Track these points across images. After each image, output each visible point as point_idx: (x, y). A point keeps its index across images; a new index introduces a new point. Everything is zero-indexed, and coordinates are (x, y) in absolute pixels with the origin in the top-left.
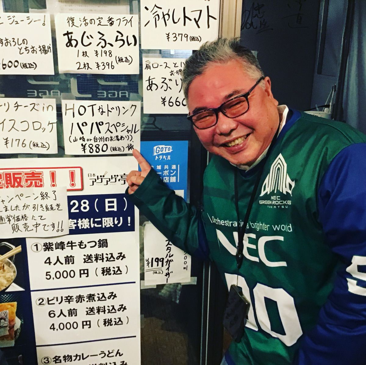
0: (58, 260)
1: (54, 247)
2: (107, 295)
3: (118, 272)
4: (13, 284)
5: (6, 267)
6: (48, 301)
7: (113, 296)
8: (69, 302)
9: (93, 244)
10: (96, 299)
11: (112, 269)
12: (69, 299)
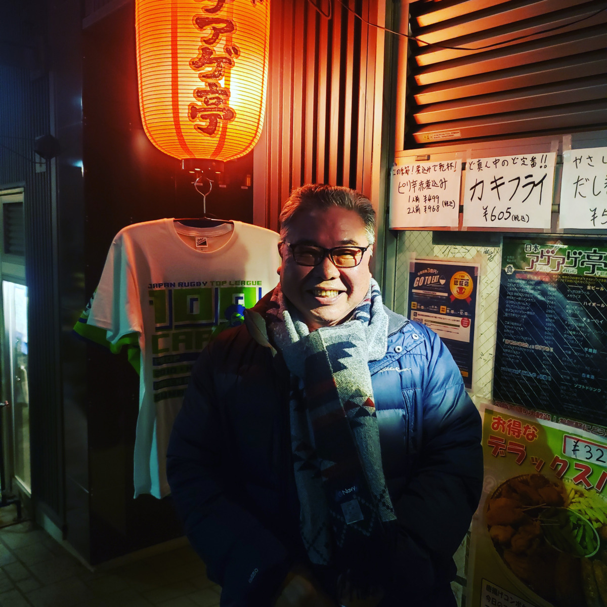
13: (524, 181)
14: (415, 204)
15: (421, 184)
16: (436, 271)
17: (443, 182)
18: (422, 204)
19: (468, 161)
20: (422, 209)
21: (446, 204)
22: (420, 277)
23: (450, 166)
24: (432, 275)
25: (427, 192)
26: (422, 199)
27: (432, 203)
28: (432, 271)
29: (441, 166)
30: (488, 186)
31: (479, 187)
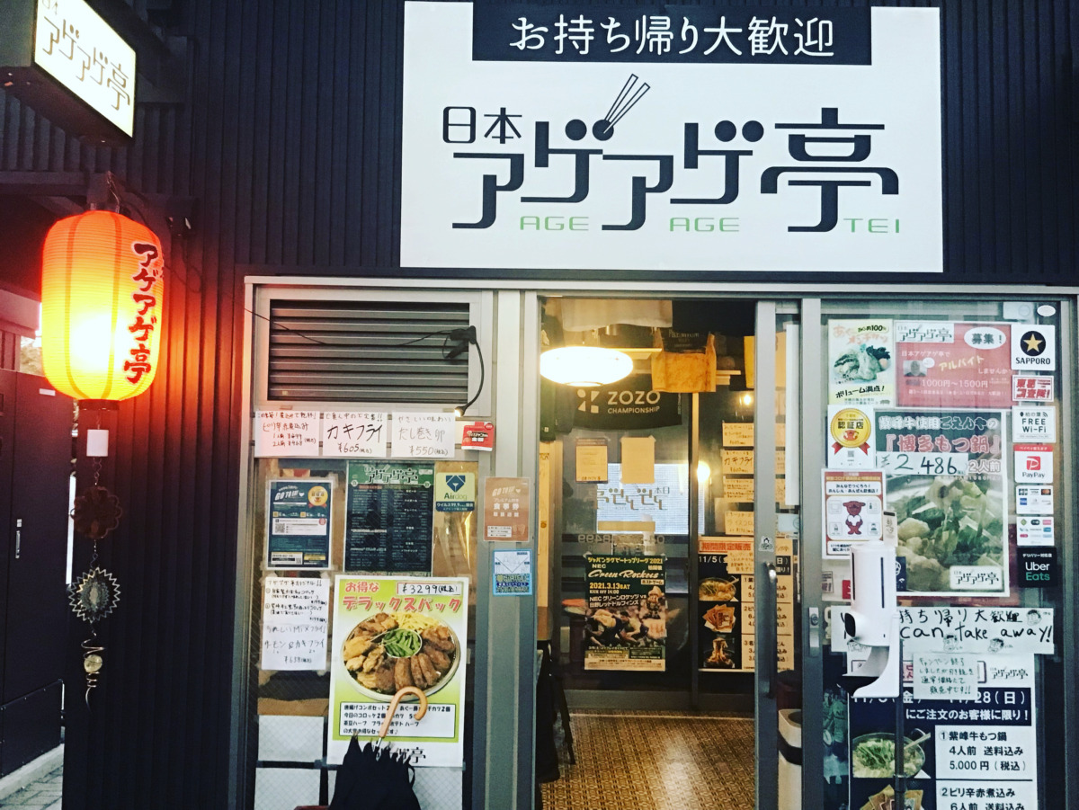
0: (961, 750)
1: (958, 736)
2: (1006, 791)
3: (1016, 767)
4: (922, 771)
5: (916, 753)
6: (951, 792)
7: (1011, 793)
8: (970, 795)
9: (993, 736)
10: (995, 794)
11: (1010, 764)
12: (970, 792)
13: (367, 428)
14: (280, 440)
15: (285, 425)
16: (295, 487)
17: (305, 426)
18: (286, 440)
19: (325, 413)
20: (287, 444)
21: (308, 440)
22: (281, 492)
23: (310, 415)
24: (292, 490)
25: (292, 432)
26: (286, 436)
27: (295, 439)
28: (292, 487)
29: (302, 414)
30: (341, 430)
31: (334, 431)
